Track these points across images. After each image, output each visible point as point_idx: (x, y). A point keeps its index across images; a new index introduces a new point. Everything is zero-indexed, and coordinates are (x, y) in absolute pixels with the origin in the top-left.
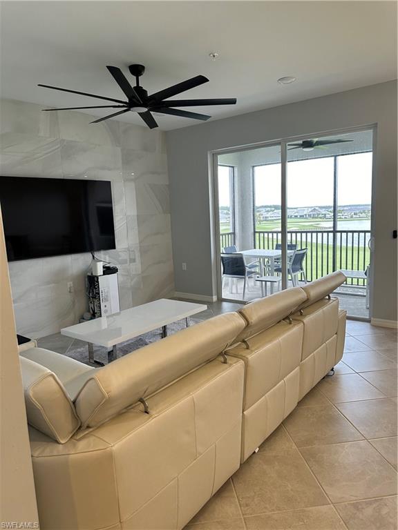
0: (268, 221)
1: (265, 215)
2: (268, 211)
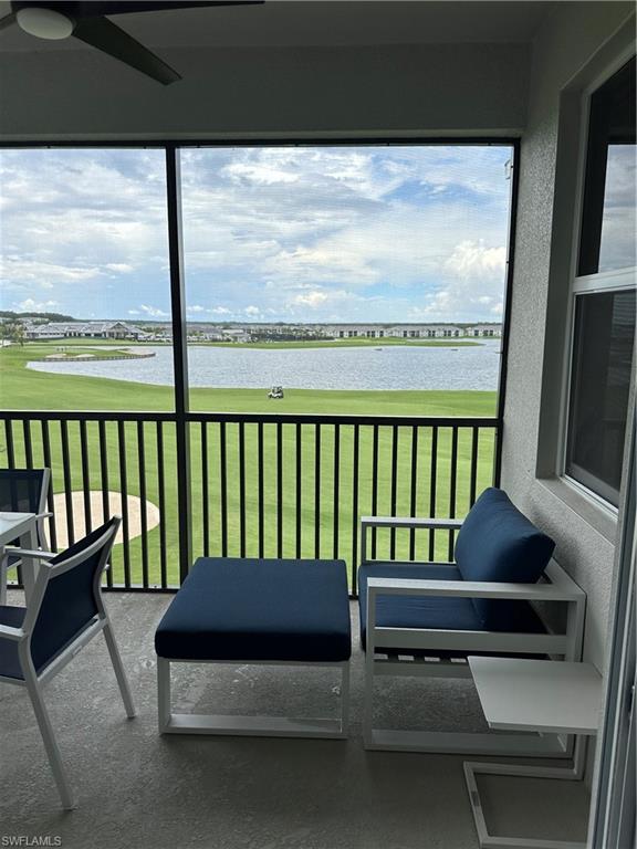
0: (37, 340)
1: (32, 329)
2: (37, 324)
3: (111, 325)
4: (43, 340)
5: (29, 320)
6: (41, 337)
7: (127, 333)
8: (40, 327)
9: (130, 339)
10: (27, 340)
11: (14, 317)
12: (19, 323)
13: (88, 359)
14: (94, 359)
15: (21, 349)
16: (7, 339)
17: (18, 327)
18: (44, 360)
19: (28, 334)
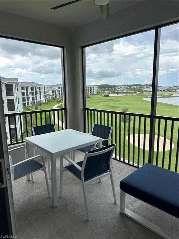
0: (147, 92)
1: (146, 89)
3: (168, 87)
4: (148, 92)
5: (146, 86)
6: (148, 91)
7: (173, 90)
8: (148, 88)
9: (174, 91)
10: (144, 92)
11: (142, 86)
12: (143, 87)
13: (160, 97)
14: (161, 97)
15: (142, 94)
16: (139, 92)
17: (142, 88)
18: (148, 97)
19: (145, 90)
